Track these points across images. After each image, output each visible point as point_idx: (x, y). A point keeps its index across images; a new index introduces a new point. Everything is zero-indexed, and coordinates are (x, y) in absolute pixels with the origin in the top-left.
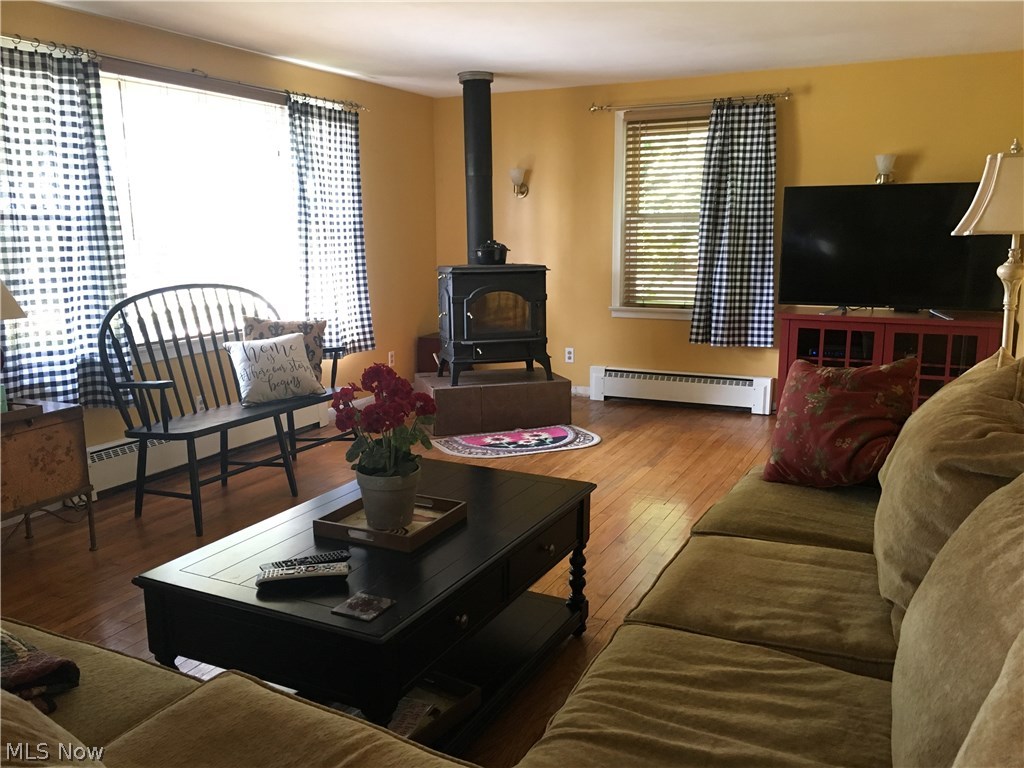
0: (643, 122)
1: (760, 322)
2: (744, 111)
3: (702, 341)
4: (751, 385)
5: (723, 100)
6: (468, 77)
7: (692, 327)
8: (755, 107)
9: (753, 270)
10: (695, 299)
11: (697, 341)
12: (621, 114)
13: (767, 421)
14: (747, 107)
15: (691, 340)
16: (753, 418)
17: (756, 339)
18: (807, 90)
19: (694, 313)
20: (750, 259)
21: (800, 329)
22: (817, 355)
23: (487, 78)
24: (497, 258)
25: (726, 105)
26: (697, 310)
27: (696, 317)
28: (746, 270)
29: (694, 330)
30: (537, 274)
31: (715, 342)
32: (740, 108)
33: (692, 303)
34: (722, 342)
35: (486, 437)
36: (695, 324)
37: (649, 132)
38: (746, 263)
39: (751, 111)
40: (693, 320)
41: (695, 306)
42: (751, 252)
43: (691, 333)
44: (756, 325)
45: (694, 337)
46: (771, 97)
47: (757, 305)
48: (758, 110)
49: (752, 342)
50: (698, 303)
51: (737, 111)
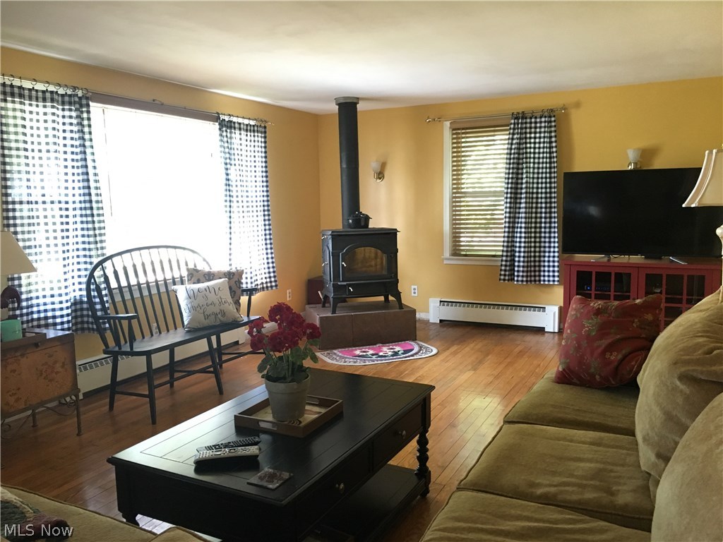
0: (463, 129)
1: (549, 266)
2: (533, 120)
3: (508, 280)
4: (544, 311)
5: (518, 113)
6: (342, 101)
7: (501, 270)
8: (541, 118)
9: (543, 230)
10: (503, 251)
11: (504, 280)
12: (448, 124)
13: (557, 337)
14: (536, 118)
15: (500, 280)
16: (546, 334)
17: (546, 279)
18: (578, 105)
19: (502, 261)
20: (541, 223)
21: (578, 271)
22: (591, 290)
23: (355, 101)
24: (363, 224)
25: (520, 117)
26: (504, 258)
27: (504, 263)
28: (538, 230)
29: (503, 273)
30: (391, 235)
31: (518, 281)
32: (531, 118)
33: (500, 253)
34: (522, 281)
35: (356, 350)
36: (503, 268)
37: (467, 135)
38: (538, 225)
39: (538, 120)
40: (502, 265)
41: (502, 256)
42: (541, 218)
43: (501, 275)
44: (546, 269)
45: (502, 277)
46: (552, 110)
47: (547, 254)
48: (543, 119)
49: (544, 281)
50: (505, 254)
51: (528, 120)
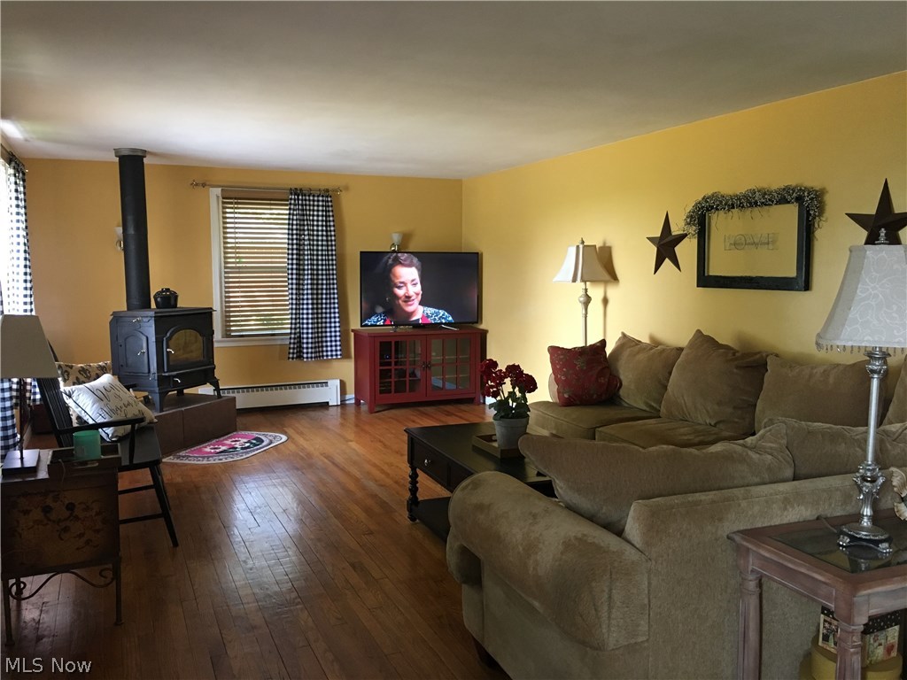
1: (331, 341)
2: (311, 198)
3: (297, 358)
4: (327, 386)
5: (296, 189)
7: (290, 348)
8: (318, 196)
10: (291, 328)
11: (293, 358)
13: (339, 408)
14: (314, 196)
15: (289, 358)
16: (331, 409)
17: (329, 353)
18: (347, 188)
19: (290, 338)
22: (390, 358)
23: (140, 154)
25: (297, 192)
26: (293, 336)
27: (292, 341)
28: (320, 306)
29: (291, 351)
30: (207, 314)
31: (307, 358)
32: (309, 196)
33: (289, 331)
34: (311, 358)
36: (292, 346)
39: (316, 198)
40: (290, 343)
41: (291, 333)
43: (289, 353)
44: (329, 344)
45: (291, 356)
46: (327, 191)
48: (321, 198)
49: (327, 356)
50: (293, 331)
51: (307, 198)
